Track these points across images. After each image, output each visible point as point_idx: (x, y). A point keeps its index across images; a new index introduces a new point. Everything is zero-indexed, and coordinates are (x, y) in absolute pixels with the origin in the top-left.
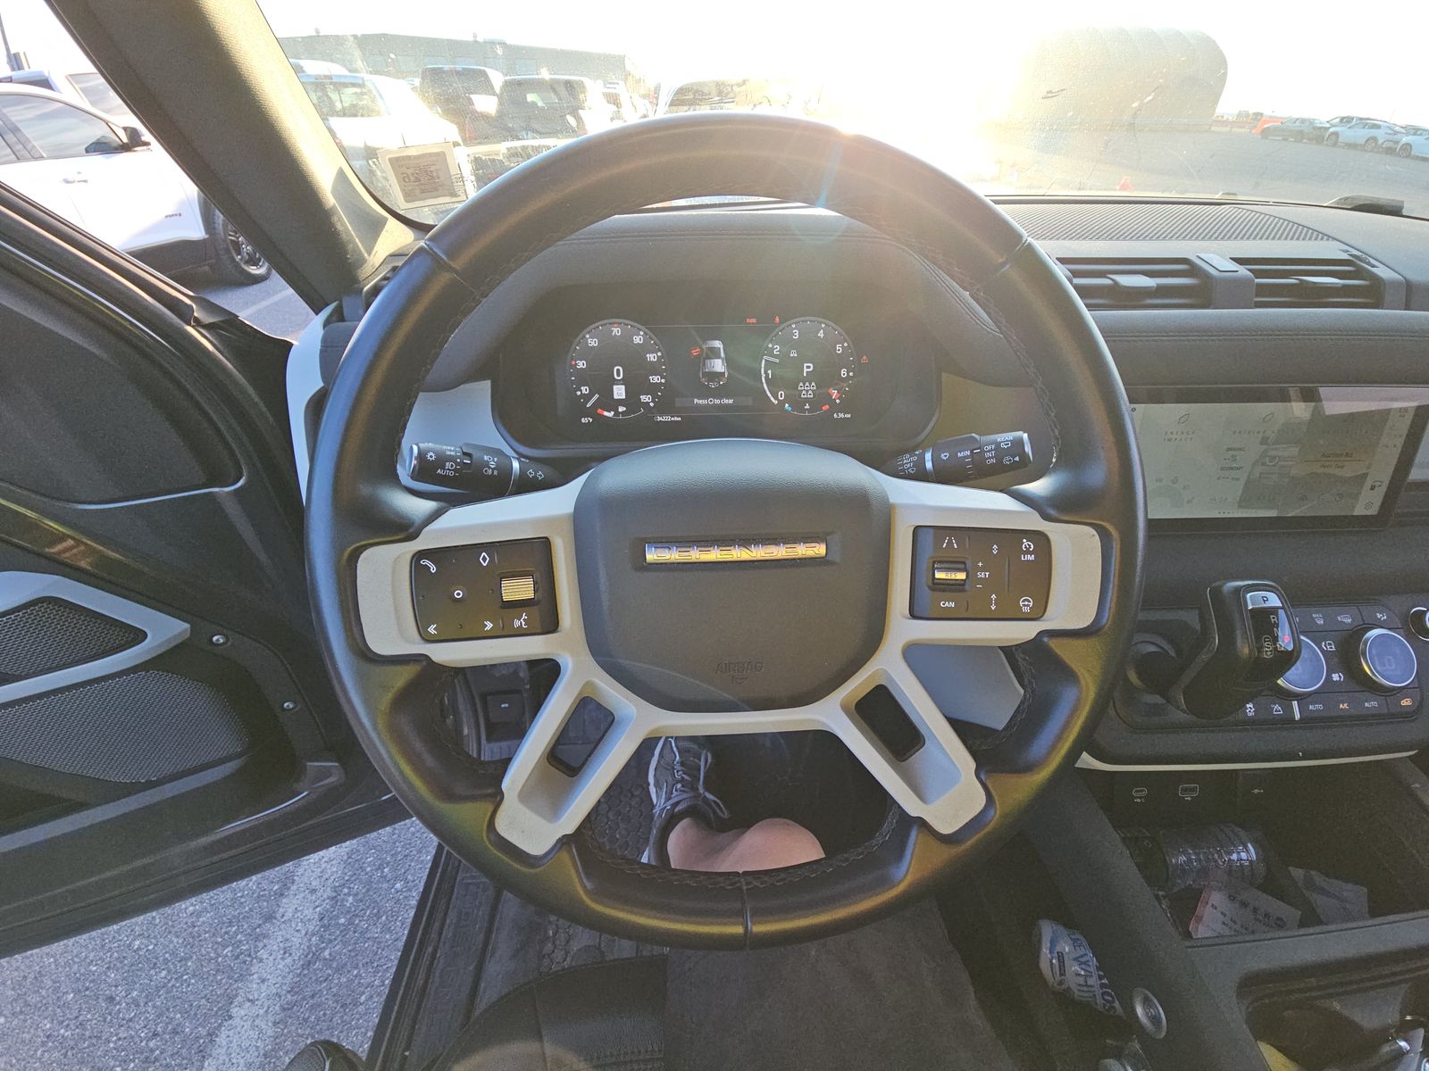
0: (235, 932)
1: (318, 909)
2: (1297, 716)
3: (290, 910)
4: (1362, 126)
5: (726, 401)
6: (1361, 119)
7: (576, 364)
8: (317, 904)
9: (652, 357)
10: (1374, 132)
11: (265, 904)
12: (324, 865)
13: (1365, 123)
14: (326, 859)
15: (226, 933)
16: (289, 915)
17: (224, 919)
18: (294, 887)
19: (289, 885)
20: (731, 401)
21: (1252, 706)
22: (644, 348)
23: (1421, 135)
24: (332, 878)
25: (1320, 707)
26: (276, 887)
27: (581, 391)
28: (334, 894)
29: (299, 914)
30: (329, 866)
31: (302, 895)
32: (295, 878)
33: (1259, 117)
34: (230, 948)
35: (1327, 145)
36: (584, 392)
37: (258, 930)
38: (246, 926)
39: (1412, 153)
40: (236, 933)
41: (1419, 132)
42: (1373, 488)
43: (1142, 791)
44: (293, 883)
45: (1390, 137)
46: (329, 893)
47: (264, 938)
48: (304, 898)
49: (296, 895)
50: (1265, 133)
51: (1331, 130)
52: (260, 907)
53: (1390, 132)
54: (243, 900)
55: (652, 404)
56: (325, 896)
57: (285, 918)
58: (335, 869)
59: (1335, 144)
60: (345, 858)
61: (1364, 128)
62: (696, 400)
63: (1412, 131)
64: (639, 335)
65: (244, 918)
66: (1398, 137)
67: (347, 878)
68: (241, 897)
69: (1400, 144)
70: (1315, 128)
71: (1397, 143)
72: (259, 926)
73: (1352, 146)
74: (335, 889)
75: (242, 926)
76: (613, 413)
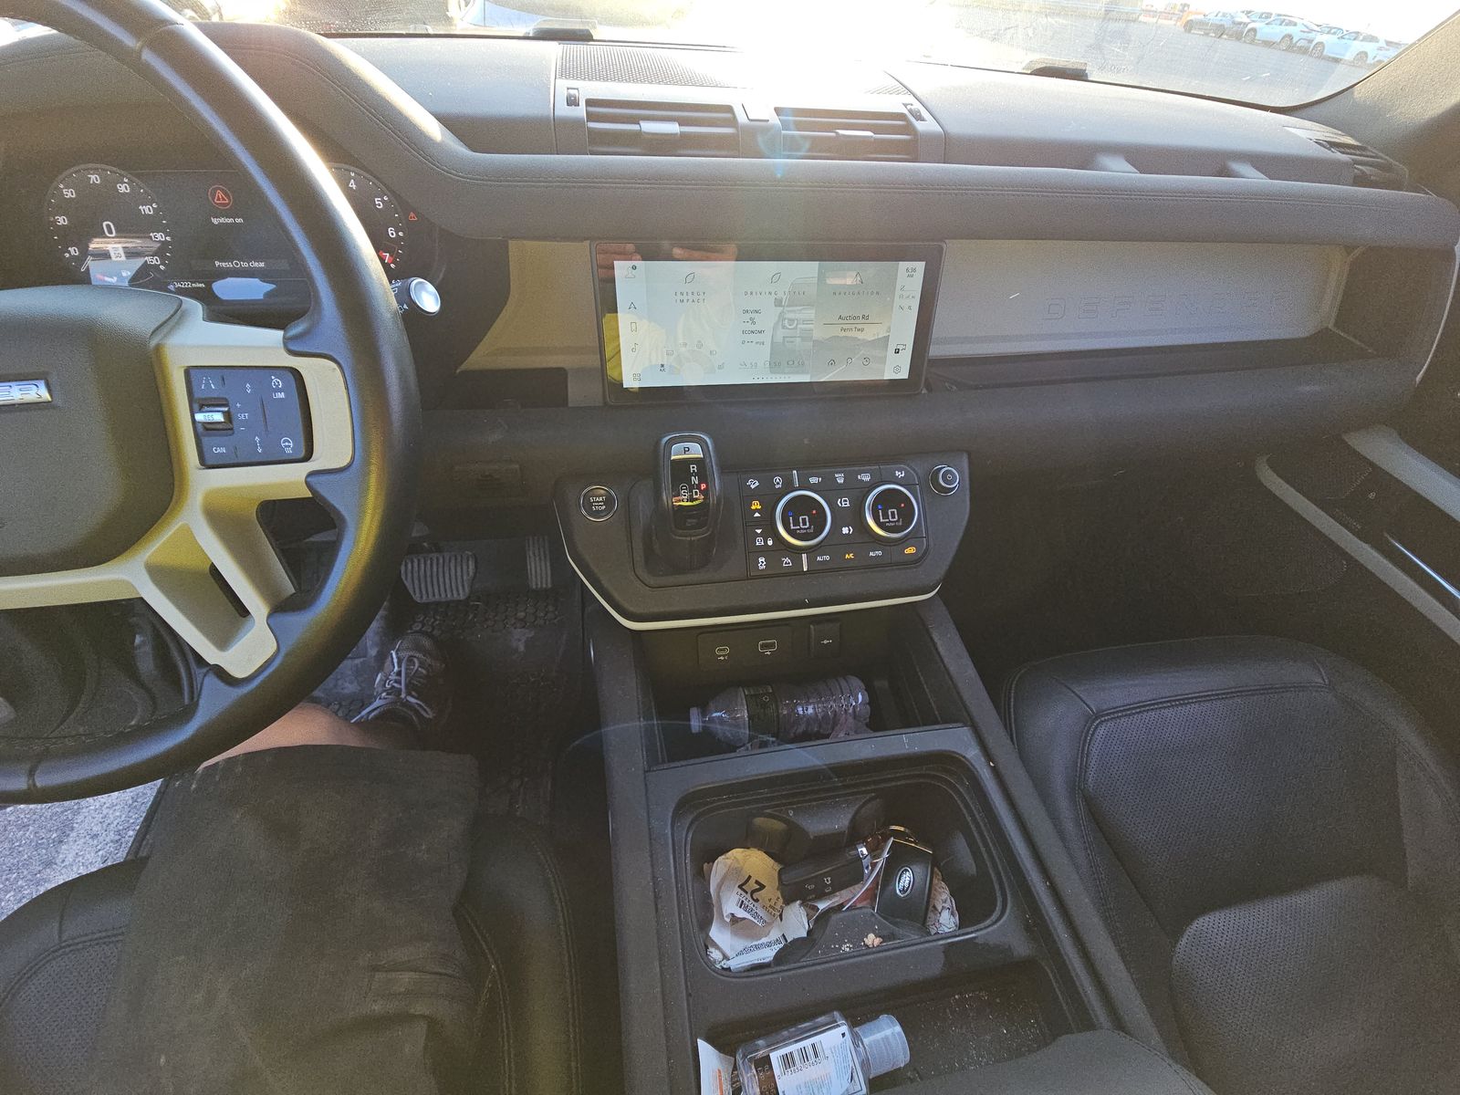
0: (15, 878)
1: (100, 853)
2: (805, 569)
3: (70, 856)
4: (1279, 22)
5: (256, 264)
6: (1279, 15)
7: (56, 221)
8: (99, 847)
9: (146, 210)
10: (1290, 30)
11: (44, 851)
12: (105, 812)
13: (1285, 21)
14: (107, 805)
15: (7, 879)
16: (70, 859)
17: (4, 867)
18: (73, 834)
19: (68, 832)
20: (262, 265)
21: (763, 560)
22: (135, 199)
23: (1334, 33)
24: (115, 823)
25: (827, 558)
26: (55, 835)
27: (69, 252)
28: (118, 837)
29: (80, 859)
30: (111, 812)
31: (83, 840)
32: (75, 825)
33: (1186, 8)
34: (12, 893)
35: (1245, 42)
36: (73, 253)
37: (38, 875)
38: (26, 873)
39: (1325, 53)
40: (16, 880)
41: (1333, 31)
42: (897, 351)
43: (724, 650)
44: (72, 829)
45: (1305, 35)
46: (112, 836)
47: (45, 882)
48: (85, 843)
49: (75, 841)
50: (1189, 26)
51: (1249, 26)
52: (39, 854)
53: (1306, 30)
54: (21, 849)
55: (162, 267)
56: (108, 839)
57: (66, 863)
58: (118, 814)
59: (1252, 42)
60: (130, 802)
61: (1281, 25)
62: (217, 263)
63: (1327, 30)
64: (123, 183)
65: (23, 865)
66: (1311, 36)
67: (132, 821)
68: (19, 846)
69: (1314, 43)
70: (1234, 23)
71: (1310, 41)
72: (40, 872)
73: (1268, 44)
74: (118, 832)
75: (23, 872)
76: (115, 278)
